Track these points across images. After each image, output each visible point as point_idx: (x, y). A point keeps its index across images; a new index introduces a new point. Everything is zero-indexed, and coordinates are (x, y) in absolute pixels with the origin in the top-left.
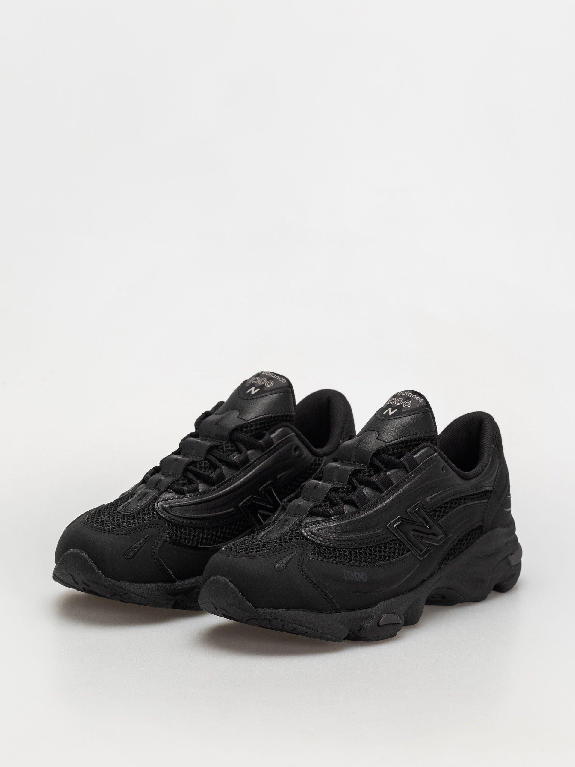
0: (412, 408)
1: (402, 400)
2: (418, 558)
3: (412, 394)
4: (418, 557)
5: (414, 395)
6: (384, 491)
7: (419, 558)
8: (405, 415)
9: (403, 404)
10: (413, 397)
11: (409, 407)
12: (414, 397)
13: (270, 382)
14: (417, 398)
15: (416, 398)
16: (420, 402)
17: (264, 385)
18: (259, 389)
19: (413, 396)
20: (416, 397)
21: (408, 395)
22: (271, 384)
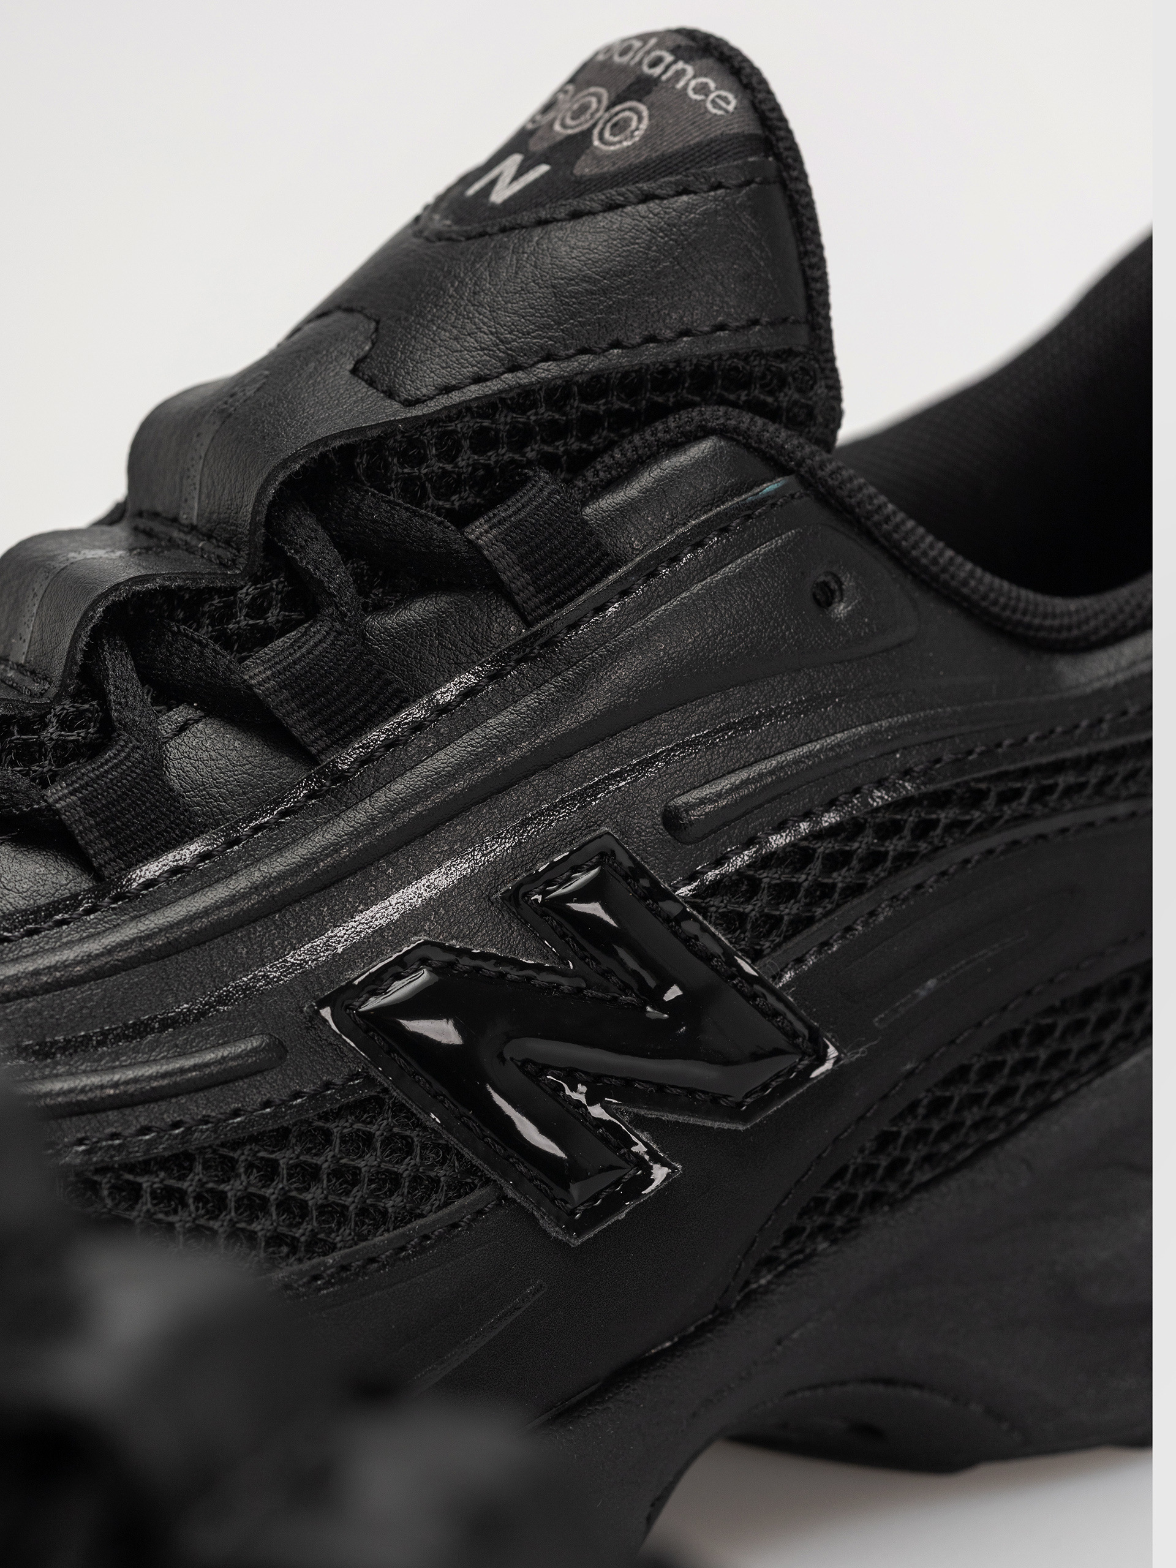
0: (645, 155)
1: (599, 102)
2: (545, 1234)
3: (669, 58)
4: (545, 1223)
5: (680, 65)
6: (320, 752)
7: (554, 1232)
8: (586, 203)
9: (596, 132)
10: (668, 80)
11: (625, 144)
12: (680, 74)
13: (627, 114)
14: (693, 83)
15: (687, 84)
16: (707, 111)
17: (587, 134)
18: (544, 168)
19: (669, 73)
20: (694, 77)
21: (646, 61)
22: (634, 124)
